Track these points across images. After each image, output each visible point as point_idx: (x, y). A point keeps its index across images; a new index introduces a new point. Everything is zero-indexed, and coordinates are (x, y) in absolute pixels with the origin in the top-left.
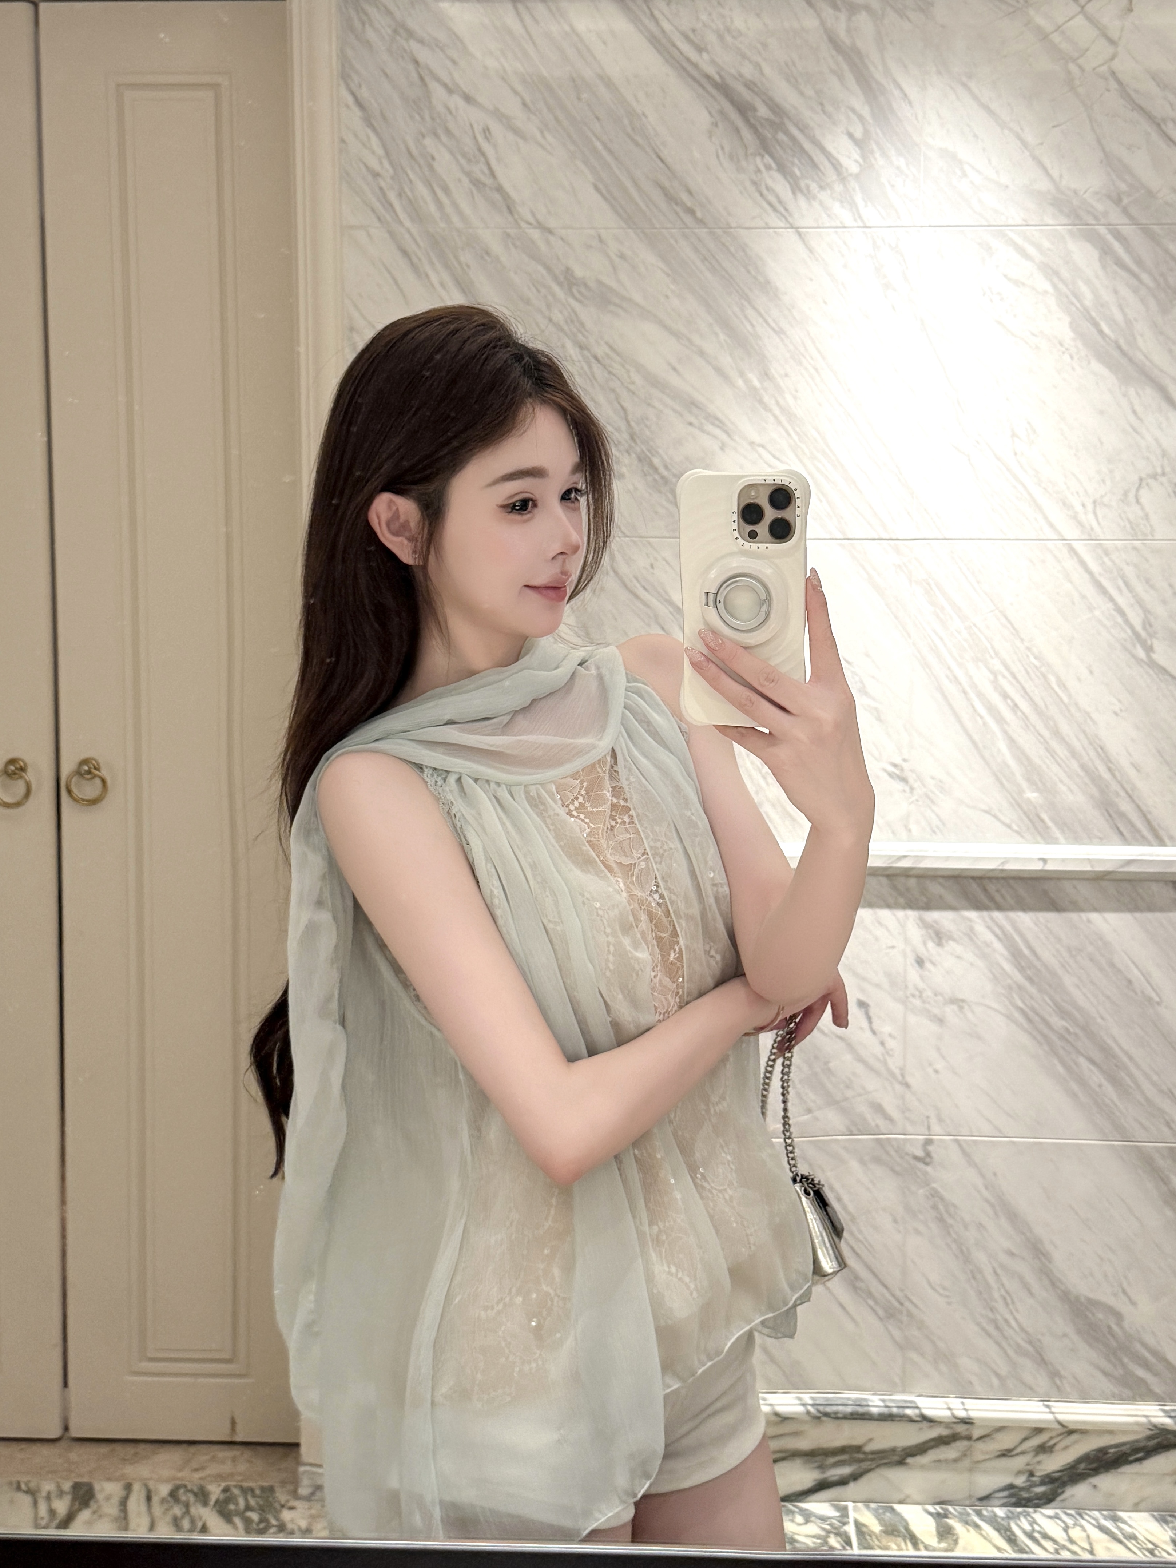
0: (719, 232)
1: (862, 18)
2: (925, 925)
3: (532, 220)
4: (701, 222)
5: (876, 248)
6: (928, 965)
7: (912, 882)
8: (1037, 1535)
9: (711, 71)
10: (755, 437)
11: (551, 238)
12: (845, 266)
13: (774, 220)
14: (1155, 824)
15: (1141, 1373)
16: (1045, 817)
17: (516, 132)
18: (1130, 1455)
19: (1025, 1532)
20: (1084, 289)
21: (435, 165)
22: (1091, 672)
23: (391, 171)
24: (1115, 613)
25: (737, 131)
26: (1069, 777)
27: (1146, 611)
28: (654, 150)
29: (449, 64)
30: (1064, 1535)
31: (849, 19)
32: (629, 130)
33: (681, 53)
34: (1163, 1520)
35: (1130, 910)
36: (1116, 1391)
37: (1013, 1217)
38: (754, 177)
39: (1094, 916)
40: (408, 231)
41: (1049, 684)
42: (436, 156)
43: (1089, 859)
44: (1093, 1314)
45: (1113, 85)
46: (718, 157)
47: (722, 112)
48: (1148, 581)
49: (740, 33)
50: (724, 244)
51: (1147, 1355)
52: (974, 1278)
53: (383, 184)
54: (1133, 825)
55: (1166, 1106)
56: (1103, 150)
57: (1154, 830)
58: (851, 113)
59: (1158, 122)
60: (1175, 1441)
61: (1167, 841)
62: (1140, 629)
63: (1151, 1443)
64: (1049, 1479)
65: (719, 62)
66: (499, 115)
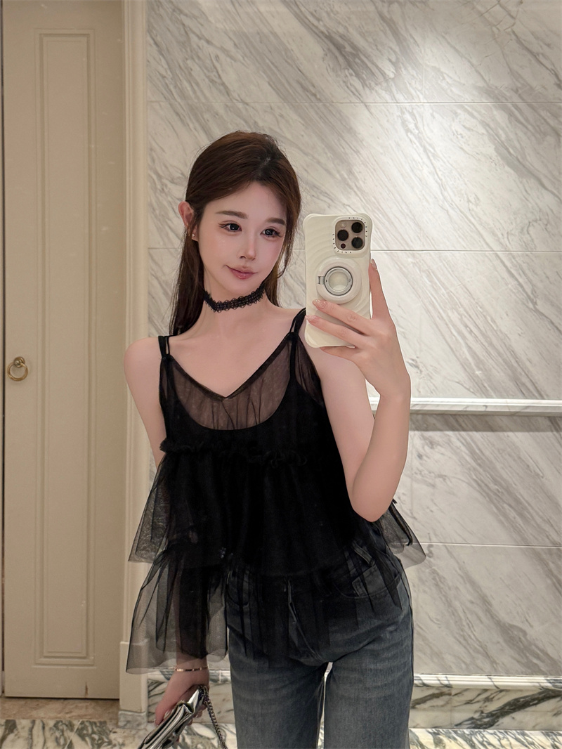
0: (328, 104)
1: (395, 6)
2: (425, 438)
3: (239, 99)
4: (319, 100)
5: (403, 112)
6: (425, 458)
7: (419, 417)
8: (485, 743)
9: (323, 29)
10: (345, 201)
11: (247, 107)
12: (388, 121)
13: (354, 99)
14: (539, 388)
15: (535, 661)
16: (486, 385)
17: (232, 58)
18: (530, 702)
19: (479, 742)
20: (501, 132)
21: (192, 73)
22: (507, 315)
23: (171, 75)
24: (518, 286)
25: (336, 57)
26: (497, 365)
27: (533, 285)
28: (297, 67)
29: (199, 26)
30: (498, 743)
31: (389, 6)
32: (285, 56)
33: (309, 21)
34: (547, 735)
35: (528, 431)
36: (524, 670)
37: (472, 583)
38: (344, 79)
39: (510, 434)
40: (179, 103)
41: (487, 321)
42: (193, 68)
43: (508, 406)
44: (512, 632)
45: (513, 37)
46: (327, 70)
47: (329, 49)
48: (533, 271)
49: (338, 13)
50: (330, 111)
51: (538, 652)
52: (454, 615)
53: (167, 82)
54: (529, 389)
55: (547, 528)
56: (509, 67)
57: (538, 391)
58: (390, 50)
59: (535, 55)
60: (553, 694)
61: (545, 397)
62: (530, 293)
63: (541, 696)
64: (491, 715)
65: (328, 25)
66: (223, 50)
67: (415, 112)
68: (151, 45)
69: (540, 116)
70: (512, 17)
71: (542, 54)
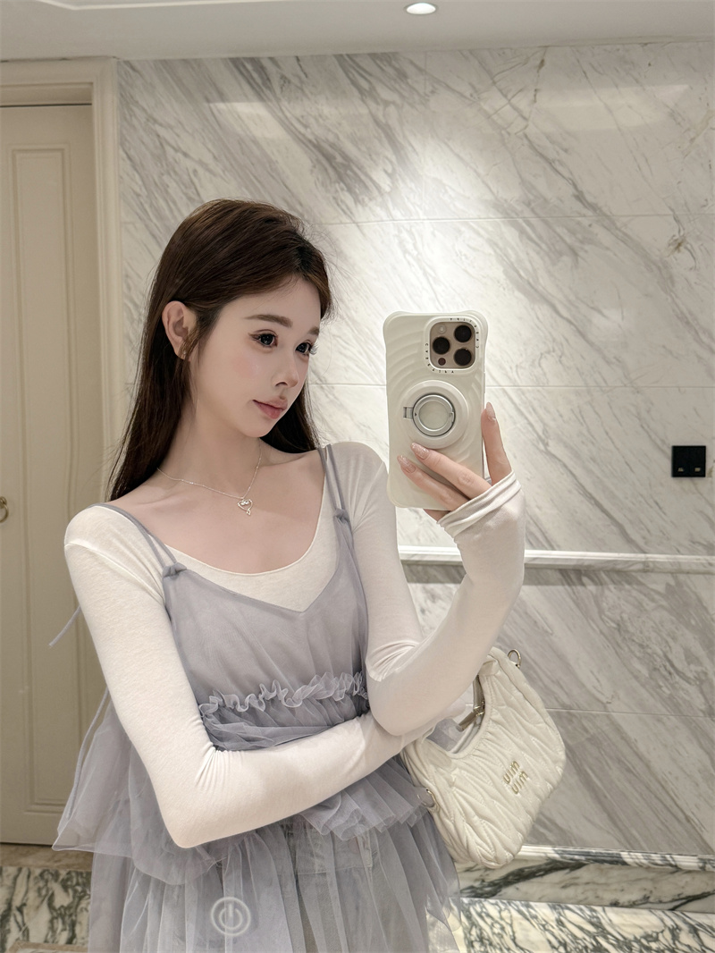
1: (392, 109)
2: (426, 591)
5: (400, 231)
6: (427, 612)
7: (420, 568)
8: (483, 915)
9: (311, 137)
12: (383, 242)
13: (345, 219)
14: (549, 538)
15: (542, 830)
17: (210, 171)
18: (536, 872)
20: (510, 252)
21: (169, 190)
22: (515, 457)
23: (146, 193)
24: (528, 426)
25: (326, 170)
27: (545, 424)
28: (282, 181)
29: (175, 136)
30: (498, 914)
31: (384, 109)
32: (269, 170)
33: (295, 128)
34: (553, 908)
35: (536, 585)
38: (335, 195)
40: (156, 225)
42: (169, 185)
45: (526, 142)
46: (316, 184)
47: (317, 160)
48: (545, 408)
49: (326, 118)
51: (545, 821)
53: (142, 200)
54: (537, 539)
55: (555, 689)
56: (520, 176)
57: (548, 541)
58: (387, 161)
59: (550, 162)
60: (561, 866)
61: (555, 547)
62: (541, 433)
63: (548, 867)
64: (492, 884)
65: (316, 133)
66: (201, 163)
67: (413, 230)
68: (124, 160)
69: (555, 232)
70: (525, 118)
71: (559, 161)
